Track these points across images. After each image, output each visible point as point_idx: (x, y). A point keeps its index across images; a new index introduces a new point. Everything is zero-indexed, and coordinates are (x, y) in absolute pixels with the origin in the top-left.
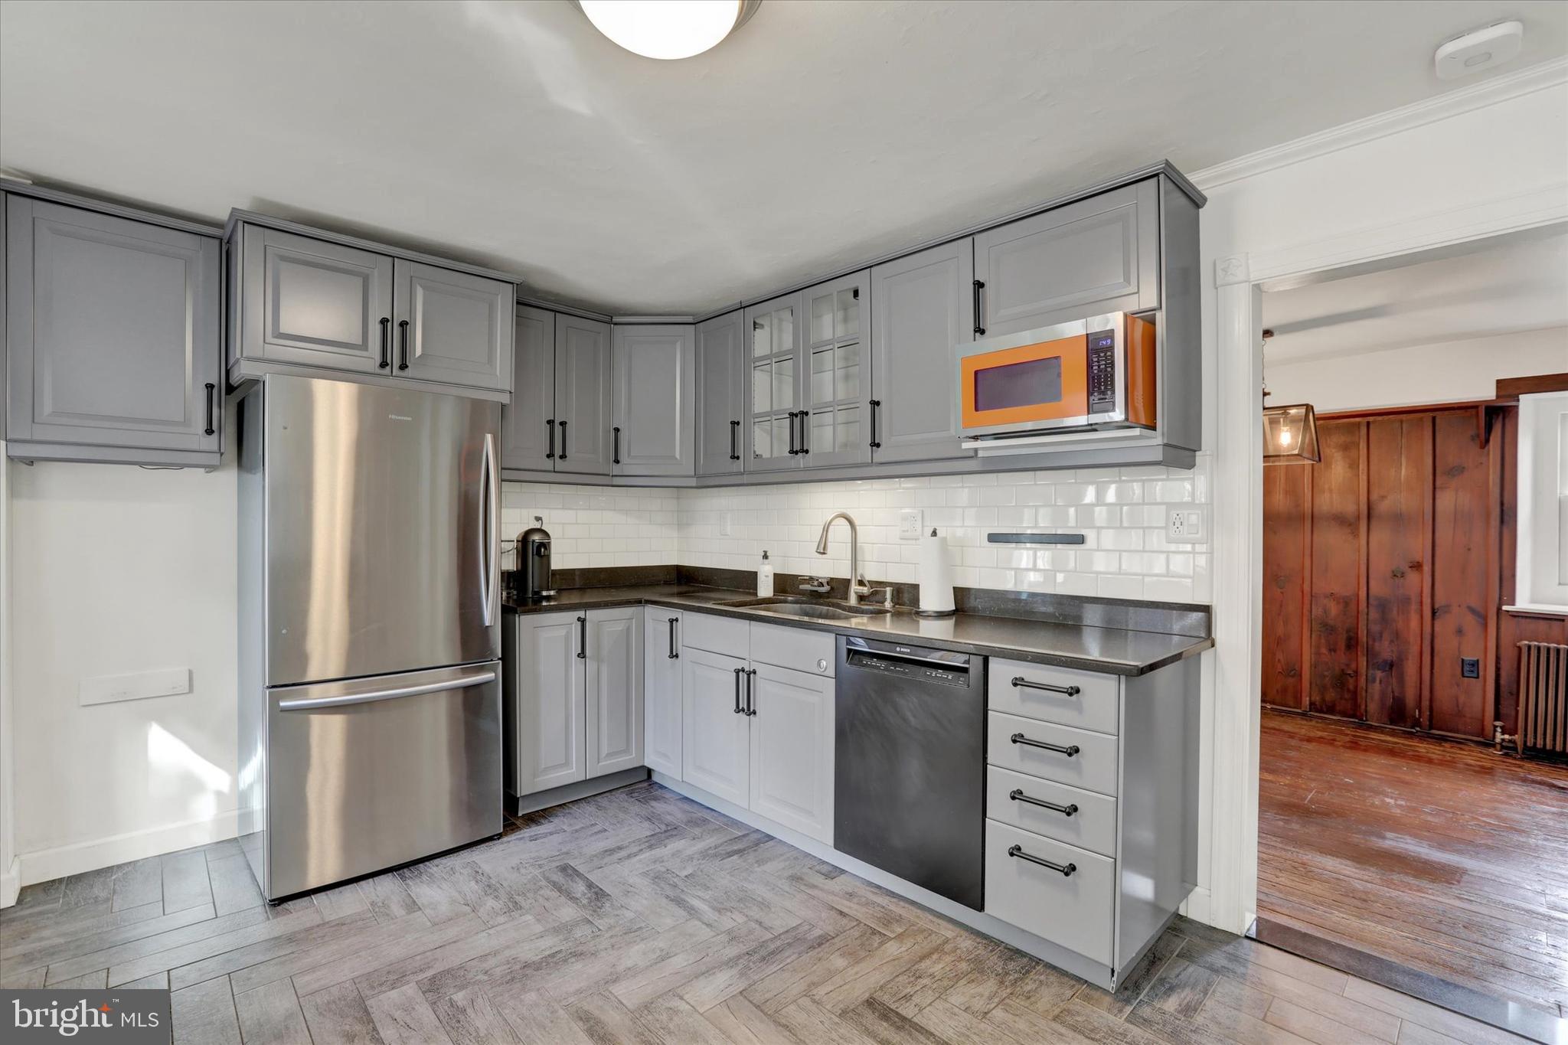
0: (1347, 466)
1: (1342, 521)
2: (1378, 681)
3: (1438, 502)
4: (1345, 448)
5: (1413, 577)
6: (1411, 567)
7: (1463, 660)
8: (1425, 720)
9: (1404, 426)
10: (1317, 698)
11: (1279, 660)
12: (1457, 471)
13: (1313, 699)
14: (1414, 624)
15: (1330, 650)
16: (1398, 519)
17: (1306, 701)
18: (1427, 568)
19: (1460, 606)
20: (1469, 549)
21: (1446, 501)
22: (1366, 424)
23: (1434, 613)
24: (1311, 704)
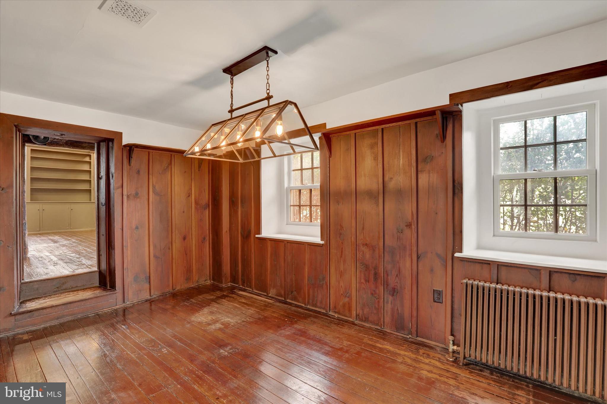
0: (373, 159)
1: (371, 195)
2: (390, 303)
3: (420, 181)
4: (372, 146)
5: (407, 232)
6: (406, 226)
7: (434, 290)
8: (414, 330)
9: (401, 129)
10: (360, 311)
11: (341, 286)
12: (428, 159)
13: (358, 312)
14: (408, 264)
15: (366, 281)
16: (399, 193)
17: (354, 313)
18: (414, 227)
19: (432, 253)
20: (436, 213)
21: (424, 179)
22: (381, 130)
23: (418, 258)
24: (357, 315)
